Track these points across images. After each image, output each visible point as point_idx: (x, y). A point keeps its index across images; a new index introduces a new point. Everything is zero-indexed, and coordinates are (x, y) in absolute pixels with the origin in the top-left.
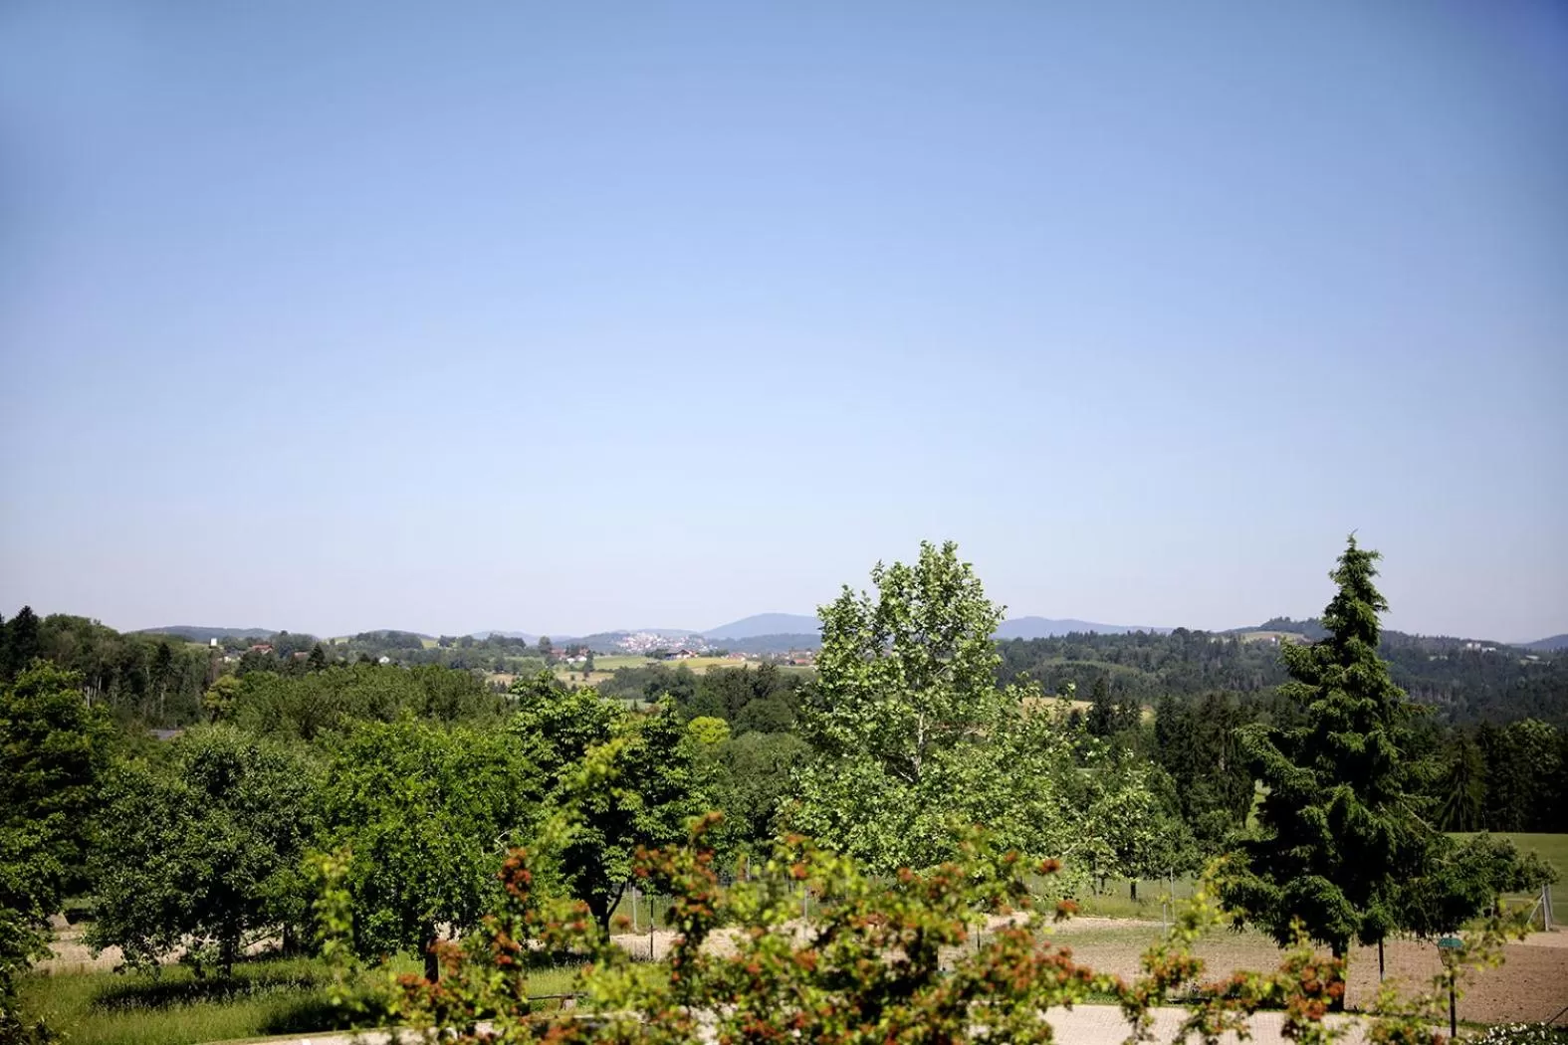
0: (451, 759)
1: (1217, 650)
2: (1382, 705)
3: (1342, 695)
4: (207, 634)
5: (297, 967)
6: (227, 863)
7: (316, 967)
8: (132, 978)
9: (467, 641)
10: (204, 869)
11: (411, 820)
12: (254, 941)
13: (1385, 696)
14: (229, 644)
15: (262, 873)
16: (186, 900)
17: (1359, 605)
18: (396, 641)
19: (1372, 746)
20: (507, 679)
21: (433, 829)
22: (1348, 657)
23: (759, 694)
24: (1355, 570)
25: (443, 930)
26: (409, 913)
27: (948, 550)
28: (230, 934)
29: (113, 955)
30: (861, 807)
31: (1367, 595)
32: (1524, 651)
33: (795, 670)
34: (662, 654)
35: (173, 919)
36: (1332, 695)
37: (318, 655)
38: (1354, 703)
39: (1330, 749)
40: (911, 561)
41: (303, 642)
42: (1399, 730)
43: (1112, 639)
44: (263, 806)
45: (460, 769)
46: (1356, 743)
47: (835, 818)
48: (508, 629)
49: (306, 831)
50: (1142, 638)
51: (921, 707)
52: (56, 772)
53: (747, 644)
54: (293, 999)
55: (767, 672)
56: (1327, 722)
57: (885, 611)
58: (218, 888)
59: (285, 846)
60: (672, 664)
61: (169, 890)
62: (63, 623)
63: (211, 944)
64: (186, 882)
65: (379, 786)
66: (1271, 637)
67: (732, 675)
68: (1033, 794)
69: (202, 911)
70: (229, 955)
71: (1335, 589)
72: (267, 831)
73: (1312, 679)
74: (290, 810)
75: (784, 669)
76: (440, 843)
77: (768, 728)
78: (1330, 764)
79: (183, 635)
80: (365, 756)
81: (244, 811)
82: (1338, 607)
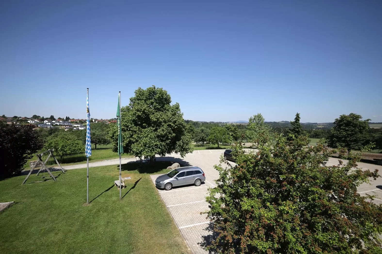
0: (220, 130)
1: (277, 123)
2: (300, 127)
3: (296, 126)
4: (200, 122)
5: (208, 145)
6: (203, 137)
7: (210, 145)
8: (196, 145)
9: (218, 122)
10: (202, 137)
11: (217, 134)
12: (205, 143)
13: (300, 126)
14: (201, 122)
15: (206, 138)
16: (200, 139)
17: (298, 118)
18: (212, 122)
19: (299, 130)
20: (221, 125)
21: (218, 135)
22: (297, 123)
23: (240, 126)
24: (298, 115)
25: (219, 142)
26: (217, 141)
27: (260, 114)
28: (203, 142)
29: (195, 143)
30: (252, 134)
31: (299, 117)
32: (305, 124)
33: (243, 124)
34: (232, 123)
35: (199, 141)
36: (295, 126)
37: (207, 123)
38: (297, 126)
39: (295, 130)
40: (257, 115)
41: (206, 122)
42: (301, 129)
43: (269, 122)
44: (206, 133)
45: (221, 130)
46: (297, 130)
47: (250, 135)
48: (221, 121)
49: (209, 135)
50: (271, 122)
51: (257, 126)
52: (191, 130)
53: (239, 123)
54: (208, 147)
55: (240, 124)
56: (294, 128)
57: (254, 119)
58: (202, 138)
59: (207, 136)
60: (233, 124)
61: (199, 139)
62: (190, 121)
63: (202, 143)
64: (200, 138)
65: (214, 132)
66: (282, 122)
67: (238, 125)
68: (267, 134)
69: (201, 140)
70: (203, 144)
71: (296, 117)
72: (206, 135)
73: (293, 124)
74: (208, 133)
75: (242, 125)
76: (219, 136)
77: (240, 129)
78: (295, 131)
79: (198, 122)
80: (213, 129)
81: (204, 133)
82: (296, 118)
